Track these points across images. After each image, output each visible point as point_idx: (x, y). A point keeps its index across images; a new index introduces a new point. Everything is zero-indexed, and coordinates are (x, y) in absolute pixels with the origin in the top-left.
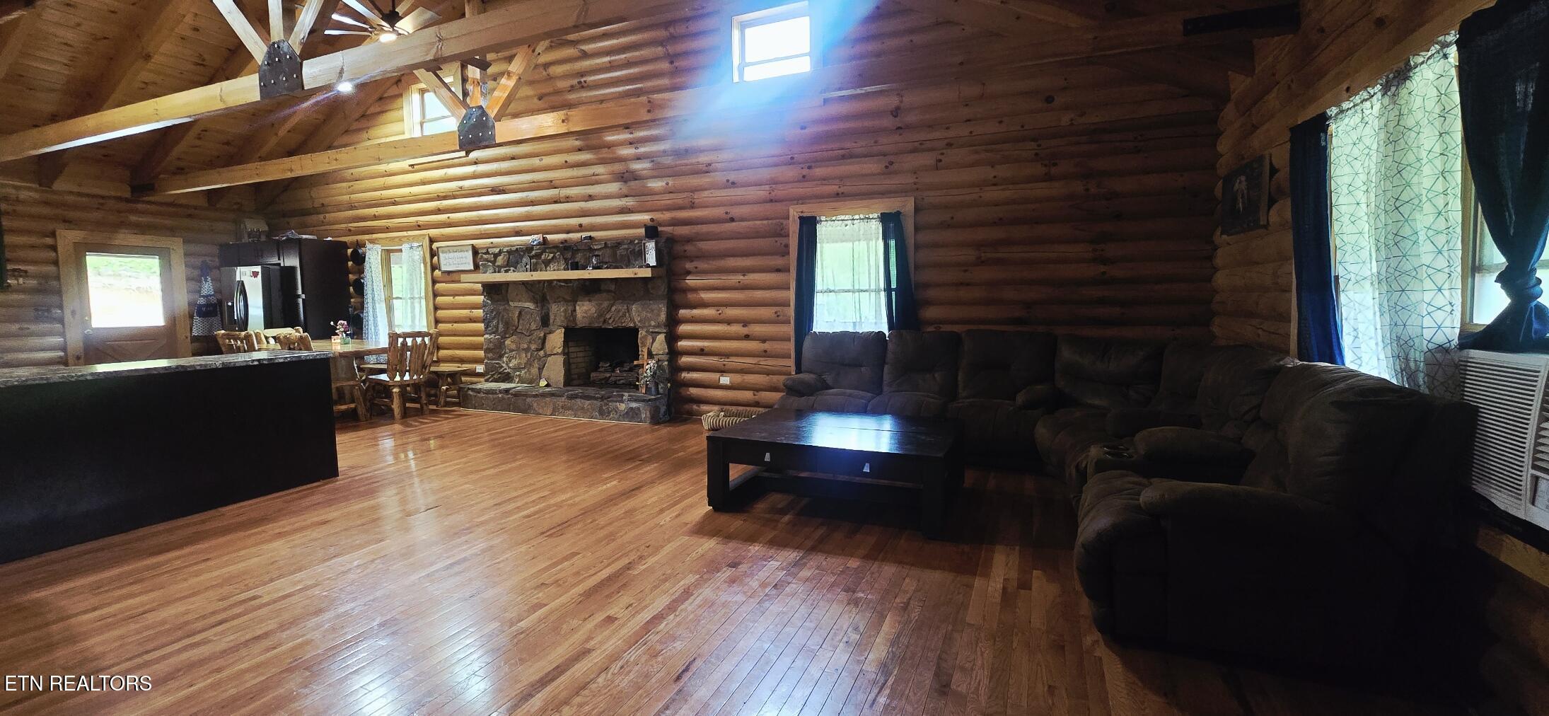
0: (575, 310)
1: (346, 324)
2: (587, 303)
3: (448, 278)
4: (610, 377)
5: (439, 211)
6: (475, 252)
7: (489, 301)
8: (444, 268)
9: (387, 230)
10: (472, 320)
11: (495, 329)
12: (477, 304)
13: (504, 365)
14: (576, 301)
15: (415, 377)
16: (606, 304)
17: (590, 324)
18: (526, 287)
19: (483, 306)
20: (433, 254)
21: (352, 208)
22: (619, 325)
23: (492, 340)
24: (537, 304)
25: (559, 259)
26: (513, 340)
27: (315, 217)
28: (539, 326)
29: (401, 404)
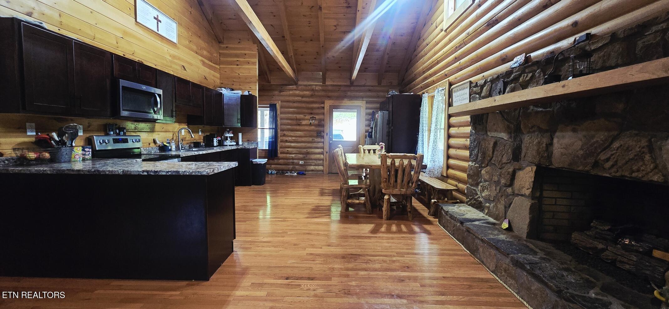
0: (551, 144)
2: (570, 134)
6: (471, 87)
7: (473, 132)
8: (454, 105)
9: (434, 82)
10: (464, 148)
11: (475, 158)
12: (467, 134)
13: (478, 193)
14: (555, 132)
16: (600, 137)
18: (503, 116)
19: (471, 135)
20: (450, 95)
21: (424, 72)
22: (626, 174)
23: (472, 168)
24: (511, 134)
25: (539, 76)
26: (487, 171)
27: (412, 83)
28: (510, 160)
29: (388, 208)
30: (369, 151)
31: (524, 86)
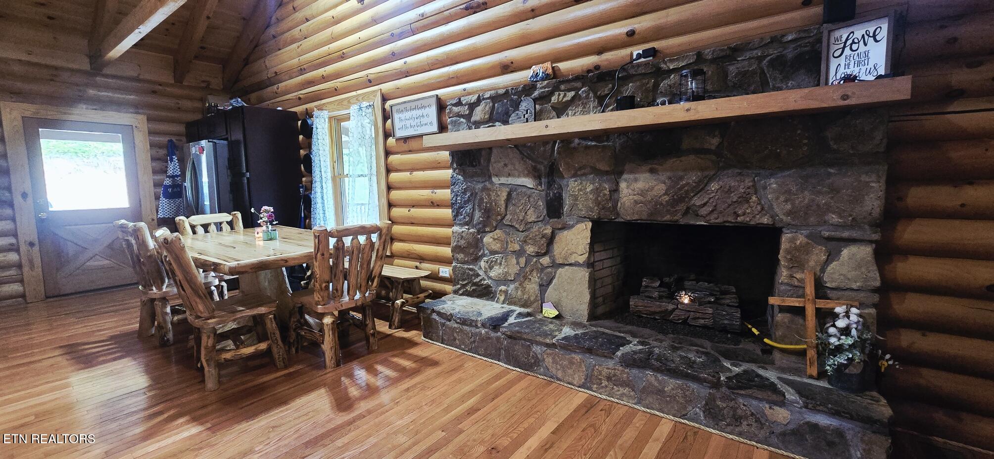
0: (615, 190)
1: (272, 210)
2: (647, 175)
3: (405, 147)
4: (674, 310)
5: (394, 56)
6: (441, 106)
7: (460, 177)
8: (399, 134)
9: (336, 92)
10: (434, 204)
11: (467, 219)
12: (444, 181)
13: (481, 273)
14: (621, 173)
15: (358, 296)
16: (692, 178)
17: (651, 214)
18: (521, 153)
19: (453, 183)
20: (386, 116)
21: (302, 71)
22: (729, 220)
23: (463, 234)
24: (540, 179)
25: (587, 97)
26: (496, 237)
27: (269, 89)
28: (542, 217)
29: (335, 342)
30: (206, 227)
31: (560, 110)
